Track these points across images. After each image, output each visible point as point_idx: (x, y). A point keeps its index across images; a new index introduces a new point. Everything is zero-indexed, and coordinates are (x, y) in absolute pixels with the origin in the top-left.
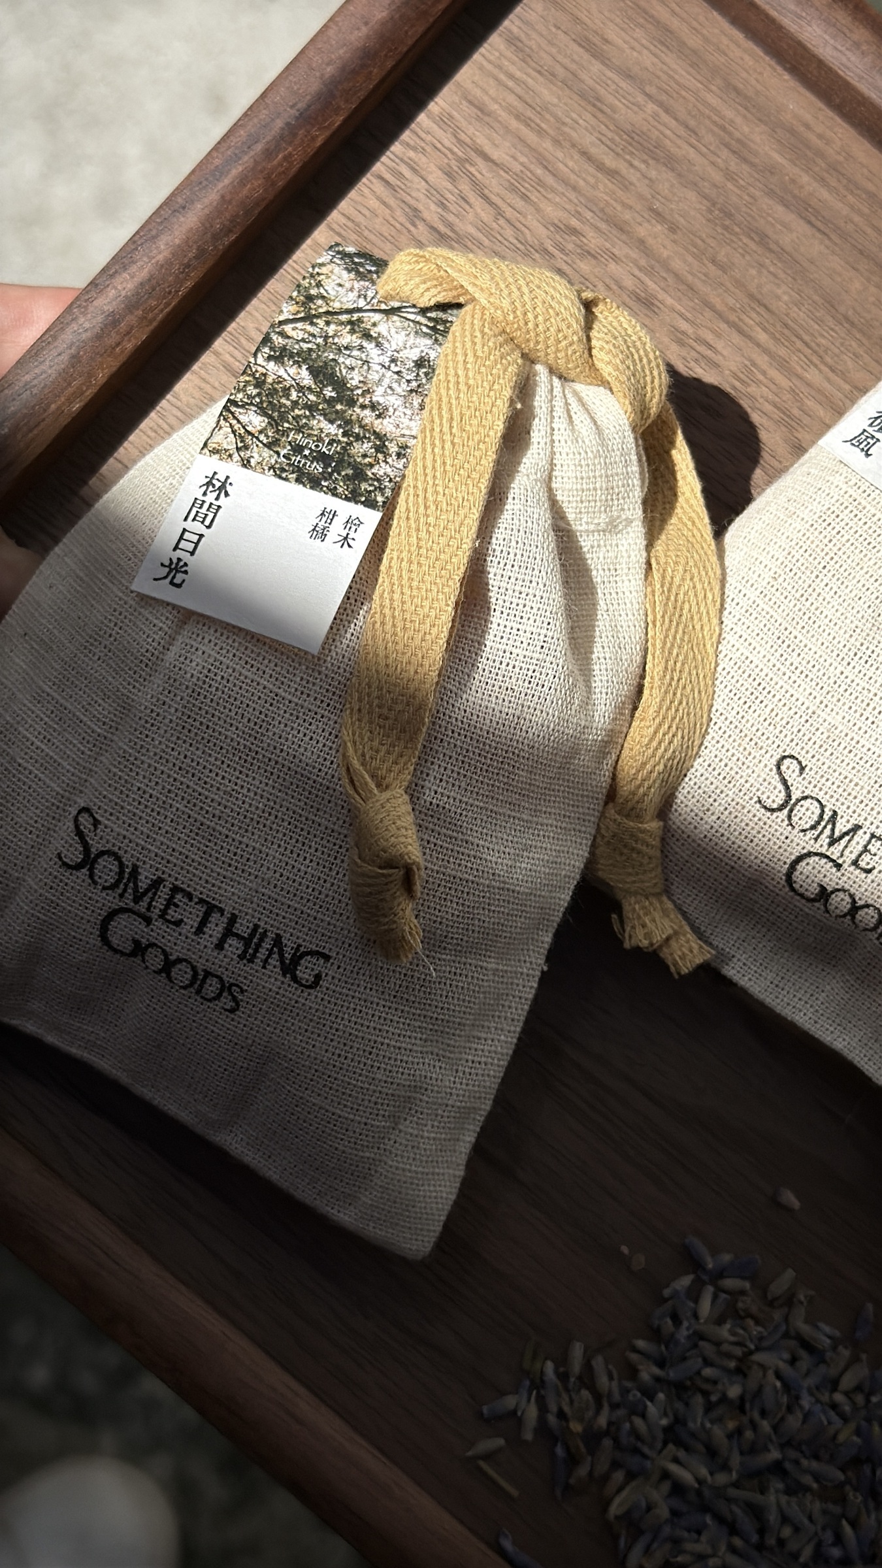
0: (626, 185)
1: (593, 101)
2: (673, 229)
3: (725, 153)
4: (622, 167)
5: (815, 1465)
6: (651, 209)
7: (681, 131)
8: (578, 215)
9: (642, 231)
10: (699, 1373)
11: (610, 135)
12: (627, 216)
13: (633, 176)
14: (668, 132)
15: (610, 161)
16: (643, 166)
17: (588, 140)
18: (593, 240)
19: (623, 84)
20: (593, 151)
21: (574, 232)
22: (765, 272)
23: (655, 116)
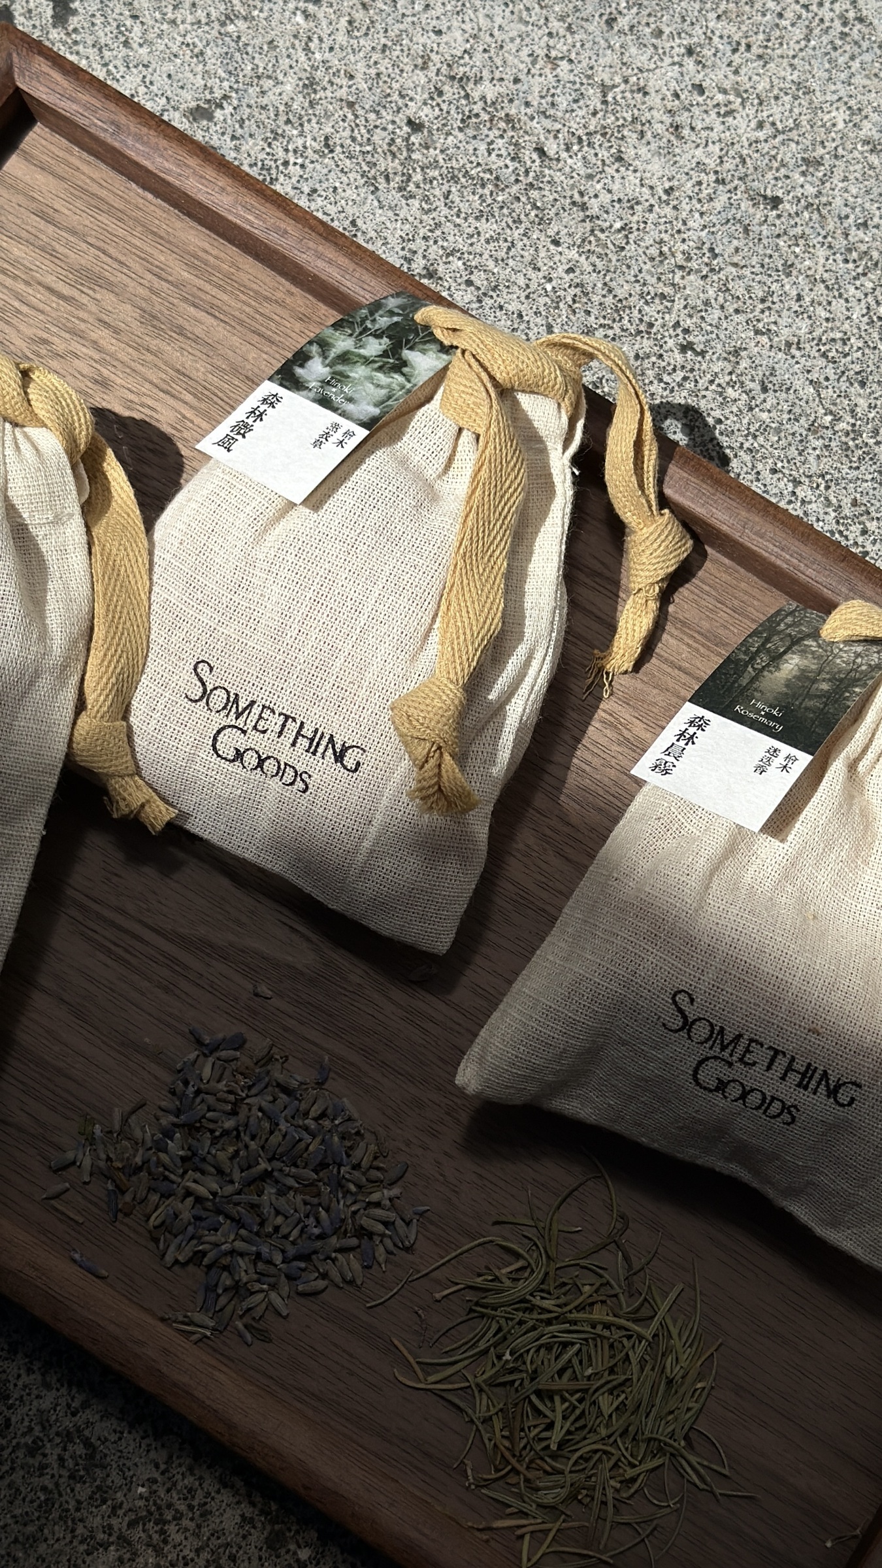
0: (81, 306)
1: (50, 252)
2: (116, 331)
3: (149, 276)
4: (75, 293)
5: (293, 1170)
6: (100, 321)
7: (116, 265)
8: (47, 330)
9: (94, 336)
10: (204, 1117)
11: (64, 273)
12: (83, 326)
13: (84, 300)
14: (106, 267)
15: (66, 290)
16: (90, 292)
17: (50, 280)
18: (60, 346)
19: (72, 239)
20: (53, 285)
21: (45, 342)
22: (186, 353)
23: (97, 257)
